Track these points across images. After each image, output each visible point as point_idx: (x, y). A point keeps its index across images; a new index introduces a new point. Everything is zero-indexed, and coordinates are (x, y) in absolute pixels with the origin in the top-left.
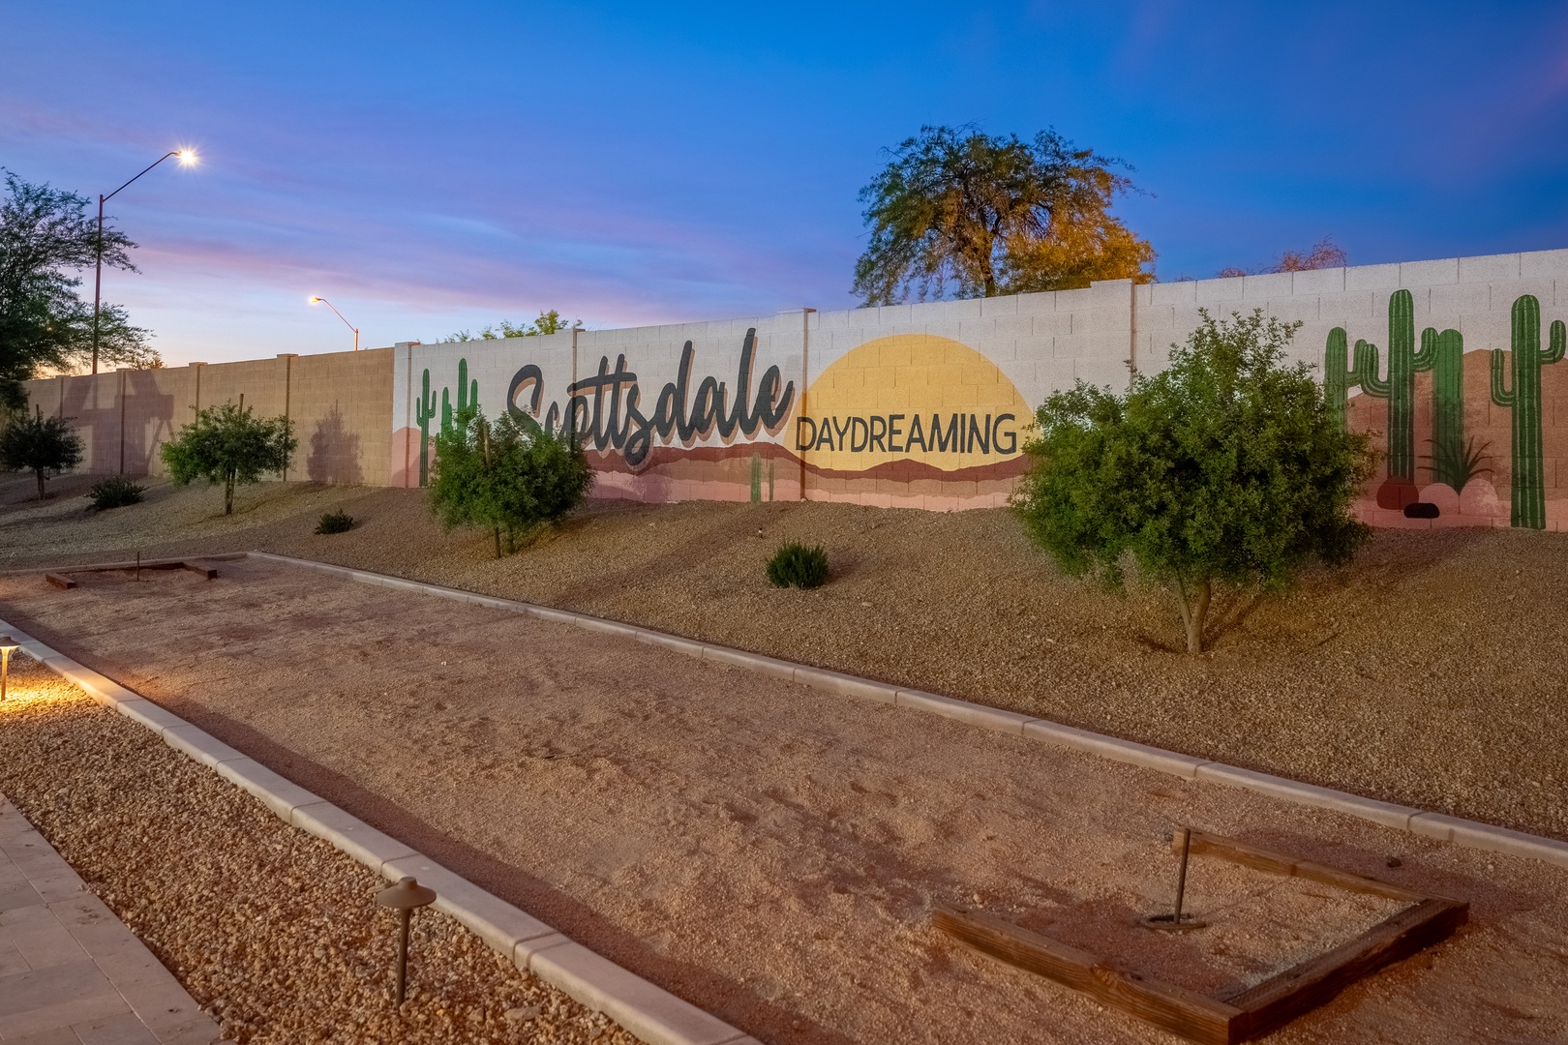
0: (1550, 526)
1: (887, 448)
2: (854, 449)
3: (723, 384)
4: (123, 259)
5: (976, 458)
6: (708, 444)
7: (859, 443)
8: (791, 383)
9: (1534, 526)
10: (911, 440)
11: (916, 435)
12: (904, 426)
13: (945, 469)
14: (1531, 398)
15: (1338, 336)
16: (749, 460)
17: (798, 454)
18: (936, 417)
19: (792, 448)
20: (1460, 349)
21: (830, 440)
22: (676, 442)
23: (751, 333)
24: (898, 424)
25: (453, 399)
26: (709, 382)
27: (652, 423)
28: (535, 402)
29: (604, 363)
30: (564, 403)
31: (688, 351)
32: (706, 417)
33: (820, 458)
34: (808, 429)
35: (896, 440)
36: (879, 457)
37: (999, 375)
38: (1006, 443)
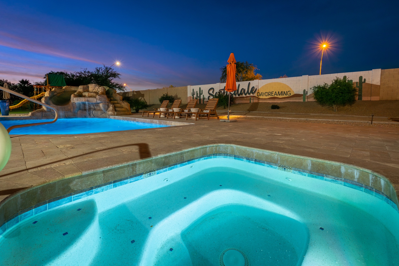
0: (363, 100)
1: (271, 95)
2: (266, 96)
3: (245, 89)
4: (118, 77)
5: (285, 96)
6: (243, 96)
7: (267, 95)
8: (256, 89)
9: (361, 100)
10: (275, 94)
11: (276, 94)
12: (274, 93)
13: (280, 97)
14: (361, 87)
16: (249, 98)
17: (257, 97)
18: (279, 92)
20: (352, 82)
21: (262, 95)
22: (237, 96)
23: (249, 83)
25: (198, 92)
26: (243, 89)
27: (233, 94)
28: (213, 92)
29: (225, 87)
30: (218, 92)
31: (239, 85)
32: (242, 93)
33: (261, 97)
34: (259, 94)
35: (272, 95)
36: (270, 97)
37: (288, 86)
38: (289, 94)
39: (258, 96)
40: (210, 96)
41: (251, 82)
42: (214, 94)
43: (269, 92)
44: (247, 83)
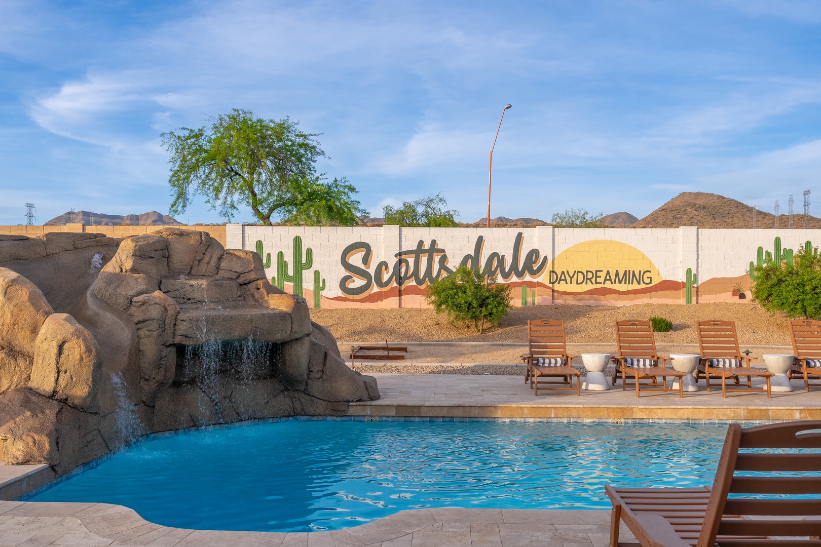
1: (594, 283)
2: (577, 283)
3: (503, 256)
5: (635, 286)
7: (580, 280)
8: (546, 257)
10: (606, 280)
11: (608, 278)
12: (603, 274)
13: (621, 290)
15: (760, 249)
16: (521, 289)
17: (551, 285)
18: (617, 271)
19: (547, 283)
20: (792, 254)
21: (565, 280)
23: (520, 235)
24: (599, 274)
25: (289, 258)
26: (495, 255)
27: (457, 272)
28: (366, 260)
29: (421, 243)
30: (392, 262)
31: (480, 240)
32: (493, 269)
33: (560, 287)
34: (553, 275)
35: (599, 280)
36: (590, 287)
37: (644, 257)
38: (647, 281)
39: (553, 283)
40: (350, 278)
41: (526, 232)
42: (372, 271)
44: (511, 233)
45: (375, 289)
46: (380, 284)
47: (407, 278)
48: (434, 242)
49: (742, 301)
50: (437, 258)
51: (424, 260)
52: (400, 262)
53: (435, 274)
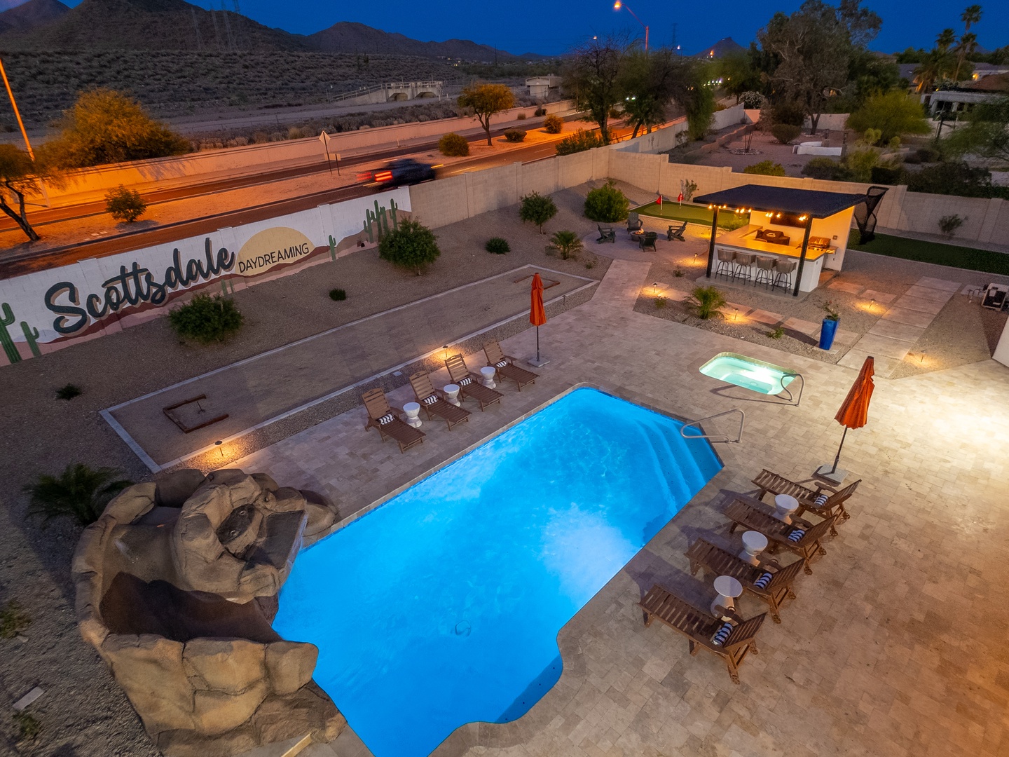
1: (271, 262)
2: (260, 266)
3: (199, 261)
5: (299, 257)
6: (198, 283)
7: (261, 263)
8: (233, 253)
10: (279, 258)
11: (280, 256)
13: (291, 262)
14: (394, 216)
15: (368, 210)
16: (220, 283)
18: (285, 249)
19: (239, 273)
20: (385, 210)
21: (251, 266)
22: (180, 287)
23: (208, 240)
24: (273, 255)
26: (192, 261)
27: (164, 284)
28: (73, 297)
29: (123, 268)
30: (101, 293)
31: (176, 252)
32: (194, 274)
33: (250, 272)
34: (242, 265)
35: (274, 259)
36: (269, 266)
37: (300, 234)
38: (305, 251)
39: (243, 272)
40: (62, 318)
41: (212, 236)
42: (83, 305)
43: (265, 256)
44: (200, 240)
45: (93, 321)
46: (96, 315)
47: (119, 302)
48: (135, 265)
49: (364, 249)
50: (143, 278)
51: (131, 282)
52: (109, 290)
53: (145, 292)
